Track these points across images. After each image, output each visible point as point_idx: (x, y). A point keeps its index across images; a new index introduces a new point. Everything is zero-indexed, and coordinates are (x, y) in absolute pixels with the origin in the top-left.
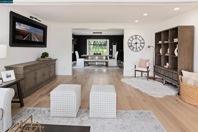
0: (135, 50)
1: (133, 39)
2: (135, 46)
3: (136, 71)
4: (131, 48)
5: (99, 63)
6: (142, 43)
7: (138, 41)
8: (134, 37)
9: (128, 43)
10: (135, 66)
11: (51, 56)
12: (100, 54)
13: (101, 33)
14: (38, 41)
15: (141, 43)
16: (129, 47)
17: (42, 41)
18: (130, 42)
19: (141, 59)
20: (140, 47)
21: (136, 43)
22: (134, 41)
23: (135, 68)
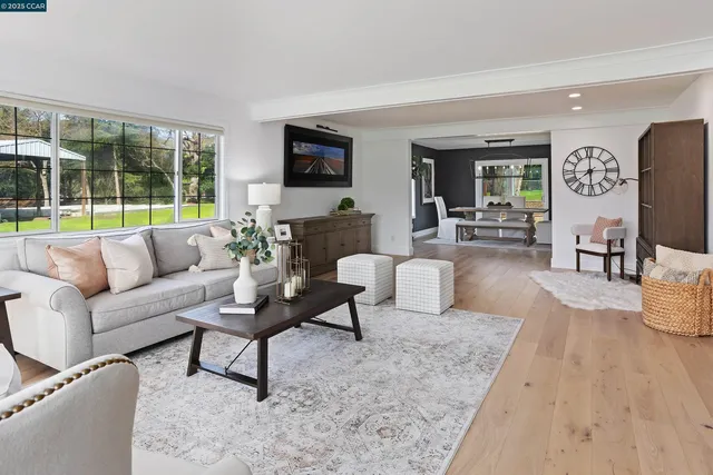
0: (586, 191)
1: (580, 160)
2: (586, 180)
3: (578, 251)
4: (574, 187)
5: (508, 234)
6: (612, 170)
7: (595, 164)
8: (583, 153)
9: (564, 172)
10: (578, 237)
11: (361, 206)
12: (509, 204)
13: (511, 141)
14: (333, 173)
15: (607, 170)
16: (567, 182)
17: (342, 173)
18: (569, 167)
19: (599, 218)
20: (605, 184)
21: (590, 172)
22: (584, 166)
23: (578, 242)
